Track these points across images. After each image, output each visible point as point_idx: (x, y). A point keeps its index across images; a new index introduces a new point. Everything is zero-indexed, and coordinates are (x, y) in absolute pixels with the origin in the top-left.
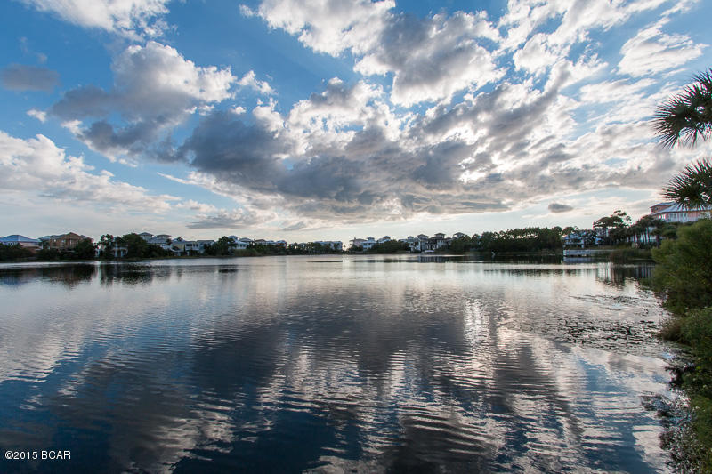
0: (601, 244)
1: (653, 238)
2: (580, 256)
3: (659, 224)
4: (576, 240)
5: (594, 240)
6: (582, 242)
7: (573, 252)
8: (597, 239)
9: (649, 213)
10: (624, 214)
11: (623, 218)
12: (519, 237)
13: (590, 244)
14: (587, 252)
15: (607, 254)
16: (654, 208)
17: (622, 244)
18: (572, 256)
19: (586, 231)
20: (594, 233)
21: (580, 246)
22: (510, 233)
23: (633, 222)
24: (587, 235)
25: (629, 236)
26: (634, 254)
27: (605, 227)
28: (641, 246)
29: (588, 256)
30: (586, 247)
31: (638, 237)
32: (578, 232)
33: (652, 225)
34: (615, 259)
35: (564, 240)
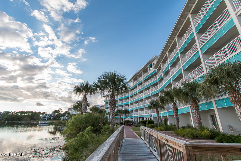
0: (53, 119)
1: (67, 118)
2: (45, 123)
3: (69, 114)
4: (45, 117)
5: (51, 117)
6: (47, 118)
7: (43, 122)
8: (52, 117)
9: (67, 110)
10: (61, 110)
11: (61, 111)
12: (23, 114)
13: (49, 119)
14: (48, 122)
15: (54, 122)
16: (69, 109)
17: (59, 119)
18: (42, 123)
19: (49, 114)
20: (51, 115)
21: (46, 119)
22: (19, 112)
23: (63, 113)
24: (49, 116)
25: (61, 117)
26: (61, 123)
27: (55, 113)
28: (63, 120)
29: (47, 123)
30: (48, 120)
31: (63, 117)
32: (46, 114)
33: (67, 114)
34: (55, 124)
35: (41, 117)
